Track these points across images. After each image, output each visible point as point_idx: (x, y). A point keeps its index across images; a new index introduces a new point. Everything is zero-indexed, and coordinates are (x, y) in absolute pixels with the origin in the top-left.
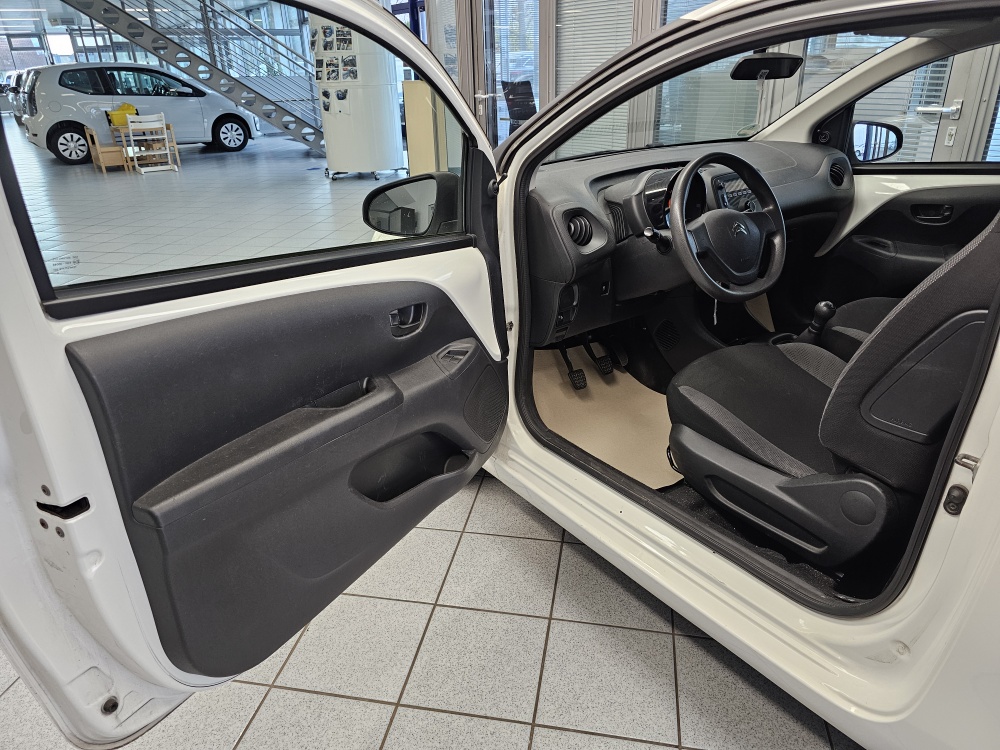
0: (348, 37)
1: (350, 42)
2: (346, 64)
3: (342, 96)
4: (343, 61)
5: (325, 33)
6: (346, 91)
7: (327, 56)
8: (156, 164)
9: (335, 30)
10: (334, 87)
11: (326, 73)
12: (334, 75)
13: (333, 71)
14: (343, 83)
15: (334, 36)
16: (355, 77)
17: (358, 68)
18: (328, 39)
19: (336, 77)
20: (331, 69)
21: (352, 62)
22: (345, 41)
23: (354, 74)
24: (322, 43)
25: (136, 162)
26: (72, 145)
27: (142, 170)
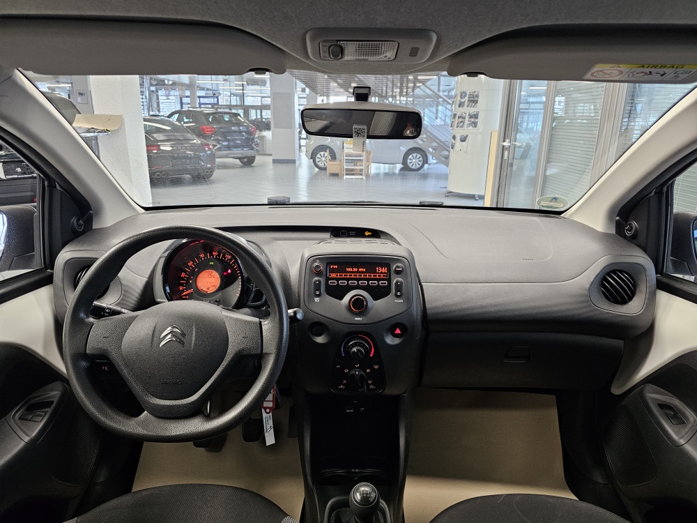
0: (476, 99)
1: (477, 103)
2: (471, 117)
3: (463, 139)
4: (469, 115)
5: (461, 96)
6: (467, 136)
7: (460, 111)
8: (357, 174)
9: (468, 94)
10: (459, 133)
11: (456, 122)
12: (461, 124)
13: (461, 122)
14: (467, 130)
15: (467, 98)
16: (475, 127)
17: (480, 120)
18: (463, 100)
19: (462, 127)
20: (460, 120)
21: (476, 116)
22: (473, 101)
23: (475, 124)
24: (458, 103)
25: (345, 173)
26: (324, 159)
27: (345, 177)
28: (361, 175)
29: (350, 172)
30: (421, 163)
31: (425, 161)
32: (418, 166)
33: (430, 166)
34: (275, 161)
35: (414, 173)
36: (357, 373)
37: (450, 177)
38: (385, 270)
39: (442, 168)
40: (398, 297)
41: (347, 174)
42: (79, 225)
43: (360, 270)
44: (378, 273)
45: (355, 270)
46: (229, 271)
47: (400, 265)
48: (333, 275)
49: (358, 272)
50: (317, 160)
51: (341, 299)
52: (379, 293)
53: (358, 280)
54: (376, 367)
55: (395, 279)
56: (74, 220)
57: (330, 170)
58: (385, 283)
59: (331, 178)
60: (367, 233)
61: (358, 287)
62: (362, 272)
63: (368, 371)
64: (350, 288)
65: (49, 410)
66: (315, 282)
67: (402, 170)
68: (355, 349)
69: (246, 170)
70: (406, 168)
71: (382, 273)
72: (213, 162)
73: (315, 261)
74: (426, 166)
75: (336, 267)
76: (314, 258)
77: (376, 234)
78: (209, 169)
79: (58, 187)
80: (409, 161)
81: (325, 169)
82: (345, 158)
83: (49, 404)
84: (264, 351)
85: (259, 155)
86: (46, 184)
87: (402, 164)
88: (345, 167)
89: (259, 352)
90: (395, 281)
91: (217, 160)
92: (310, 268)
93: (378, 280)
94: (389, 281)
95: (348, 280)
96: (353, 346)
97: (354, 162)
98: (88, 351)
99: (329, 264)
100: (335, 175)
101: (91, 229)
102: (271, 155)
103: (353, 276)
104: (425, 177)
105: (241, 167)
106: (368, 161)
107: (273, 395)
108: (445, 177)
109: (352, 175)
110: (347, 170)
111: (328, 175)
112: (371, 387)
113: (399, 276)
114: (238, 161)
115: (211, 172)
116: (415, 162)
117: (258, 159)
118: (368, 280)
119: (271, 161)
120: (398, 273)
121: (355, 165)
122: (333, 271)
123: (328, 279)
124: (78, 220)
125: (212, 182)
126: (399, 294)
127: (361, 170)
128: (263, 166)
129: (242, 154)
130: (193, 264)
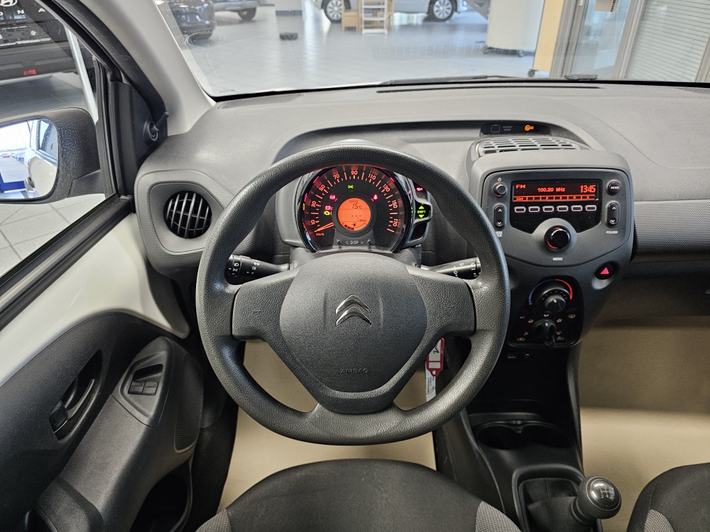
8: (377, 28)
25: (363, 26)
26: (336, 9)
27: (365, 31)
28: (382, 27)
29: (369, 25)
30: (449, 11)
31: (455, 9)
32: (446, 15)
33: (461, 15)
34: (279, 13)
35: (441, 24)
36: (547, 325)
37: (490, 29)
38: (592, 188)
39: (477, 17)
40: (610, 226)
41: (365, 28)
42: (153, 133)
43: (558, 190)
44: (583, 193)
45: (551, 190)
46: (376, 197)
47: (614, 181)
48: (520, 199)
49: (554, 193)
50: (329, 10)
51: (531, 231)
52: (583, 222)
53: (555, 204)
54: (572, 317)
55: (608, 202)
56: (146, 126)
57: (345, 23)
58: (594, 208)
59: (347, 33)
60: (527, 128)
61: (555, 215)
62: (560, 193)
63: (560, 321)
64: (543, 217)
65: (160, 375)
66: (496, 211)
67: (426, 20)
68: (553, 299)
69: (246, 27)
70: (431, 18)
71: (588, 193)
72: (211, 18)
73: (495, 179)
74: (455, 15)
75: (524, 186)
76: (494, 174)
77: (541, 128)
78: (208, 26)
79: (124, 81)
80: (435, 9)
81: (339, 21)
82: (364, 7)
83: (158, 368)
84: (478, 327)
85: (261, 5)
86: (109, 76)
87: (428, 13)
88: (364, 19)
89: (472, 328)
90: (607, 205)
91: (217, 14)
92: (490, 191)
93: (584, 204)
94: (600, 205)
95: (541, 205)
96: (549, 294)
97: (375, 12)
98: (234, 333)
99: (514, 183)
100: (351, 29)
101: (167, 137)
102: (273, 5)
103: (534, 200)
104: (454, 28)
105: (241, 22)
106: (389, 9)
107: (441, 354)
108: (484, 29)
109: (373, 28)
110: (366, 22)
111: (343, 29)
112: (559, 338)
113: (614, 197)
114: (236, 15)
115: (211, 30)
116: (443, 10)
117: (259, 10)
118: (569, 204)
119: (274, 13)
120: (612, 193)
121: (375, 15)
122: (519, 192)
123: (513, 205)
124: (151, 126)
125: (212, 43)
126: (612, 222)
127: (382, 22)
128: (264, 20)
129: (241, 6)
130: (326, 188)
